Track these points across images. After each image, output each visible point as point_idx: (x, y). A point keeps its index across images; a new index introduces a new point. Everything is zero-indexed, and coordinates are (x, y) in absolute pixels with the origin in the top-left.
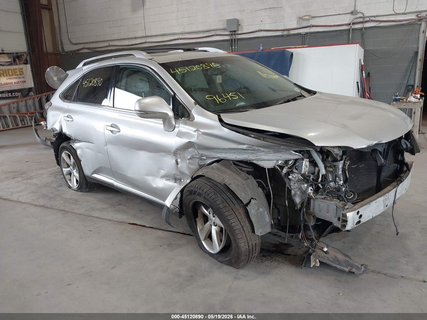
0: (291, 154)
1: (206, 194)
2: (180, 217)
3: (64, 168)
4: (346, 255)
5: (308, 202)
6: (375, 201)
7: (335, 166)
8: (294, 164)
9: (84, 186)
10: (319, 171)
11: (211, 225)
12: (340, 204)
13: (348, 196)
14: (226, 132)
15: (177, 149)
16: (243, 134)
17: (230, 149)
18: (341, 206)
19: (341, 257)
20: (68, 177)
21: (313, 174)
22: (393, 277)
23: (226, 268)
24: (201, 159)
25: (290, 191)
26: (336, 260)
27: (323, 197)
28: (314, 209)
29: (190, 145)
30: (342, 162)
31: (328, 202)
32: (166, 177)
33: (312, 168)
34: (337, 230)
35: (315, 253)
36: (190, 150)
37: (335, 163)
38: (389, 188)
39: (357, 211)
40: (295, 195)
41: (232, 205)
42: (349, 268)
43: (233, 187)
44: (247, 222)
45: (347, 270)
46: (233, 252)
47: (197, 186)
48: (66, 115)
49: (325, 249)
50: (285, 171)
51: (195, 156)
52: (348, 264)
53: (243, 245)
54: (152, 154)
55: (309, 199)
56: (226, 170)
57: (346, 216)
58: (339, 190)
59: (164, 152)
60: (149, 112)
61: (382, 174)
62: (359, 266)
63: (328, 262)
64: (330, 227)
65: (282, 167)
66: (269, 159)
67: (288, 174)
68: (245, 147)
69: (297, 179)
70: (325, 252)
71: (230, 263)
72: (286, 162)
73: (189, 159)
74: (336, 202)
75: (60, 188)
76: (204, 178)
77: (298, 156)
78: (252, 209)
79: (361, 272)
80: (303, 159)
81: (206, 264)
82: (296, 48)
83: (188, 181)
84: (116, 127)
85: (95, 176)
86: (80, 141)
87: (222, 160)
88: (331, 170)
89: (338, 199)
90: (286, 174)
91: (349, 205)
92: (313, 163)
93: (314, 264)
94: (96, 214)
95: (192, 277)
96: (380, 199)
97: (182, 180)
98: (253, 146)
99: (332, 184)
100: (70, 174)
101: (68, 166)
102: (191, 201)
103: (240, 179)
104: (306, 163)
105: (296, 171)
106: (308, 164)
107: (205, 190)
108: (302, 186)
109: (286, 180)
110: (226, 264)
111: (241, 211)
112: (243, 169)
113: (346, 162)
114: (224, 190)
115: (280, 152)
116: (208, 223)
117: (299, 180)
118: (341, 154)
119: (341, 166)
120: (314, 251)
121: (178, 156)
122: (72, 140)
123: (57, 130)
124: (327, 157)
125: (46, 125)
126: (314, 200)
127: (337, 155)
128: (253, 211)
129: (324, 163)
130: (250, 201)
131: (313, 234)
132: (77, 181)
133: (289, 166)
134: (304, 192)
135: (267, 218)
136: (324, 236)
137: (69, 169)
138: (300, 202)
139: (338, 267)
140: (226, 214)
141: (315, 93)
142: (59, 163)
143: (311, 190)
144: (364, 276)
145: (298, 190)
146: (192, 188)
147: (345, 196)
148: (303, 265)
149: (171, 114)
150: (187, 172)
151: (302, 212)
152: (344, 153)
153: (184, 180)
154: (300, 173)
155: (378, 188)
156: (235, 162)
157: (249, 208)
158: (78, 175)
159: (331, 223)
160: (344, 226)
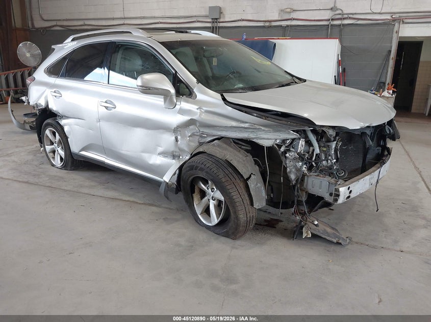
0: (289, 133)
1: (208, 169)
2: (176, 193)
3: (48, 145)
4: (333, 229)
5: (302, 179)
6: (363, 179)
7: (328, 146)
8: (291, 143)
9: (70, 163)
10: (314, 150)
11: (209, 200)
12: (333, 181)
13: (339, 174)
14: (229, 110)
15: (178, 126)
16: (246, 112)
17: (231, 127)
18: (334, 182)
19: (329, 230)
20: (51, 155)
21: (308, 153)
22: (374, 247)
23: (223, 239)
24: (201, 137)
25: (285, 168)
26: (325, 232)
27: (316, 174)
28: (307, 185)
29: (192, 122)
30: (335, 142)
31: (321, 178)
32: (164, 154)
33: (308, 148)
34: (328, 205)
35: (307, 226)
36: (191, 127)
37: (329, 144)
38: (373, 168)
39: (348, 187)
40: (290, 172)
41: (233, 179)
42: (337, 239)
43: (235, 163)
44: (246, 196)
45: (335, 241)
46: (231, 224)
47: (198, 162)
48: (53, 90)
49: (316, 223)
50: (282, 149)
51: (196, 133)
52: (336, 237)
53: (242, 217)
54: (150, 131)
55: (304, 175)
56: (228, 147)
57: (339, 191)
58: (331, 168)
59: (164, 129)
60: (153, 88)
61: (368, 156)
62: (345, 238)
63: (319, 234)
64: (321, 202)
65: (280, 146)
66: (267, 138)
67: (285, 152)
68: (246, 125)
69: (293, 157)
70: (315, 225)
71: (227, 235)
72: (284, 141)
73: (189, 136)
74: (328, 178)
75: (42, 166)
76: (205, 154)
77: (295, 135)
78: (251, 184)
79: (347, 243)
80: (300, 139)
81: (203, 236)
82: (278, 39)
83: (188, 158)
84: (111, 103)
85: (83, 153)
86: (67, 117)
87: (223, 137)
88: (325, 149)
89: (330, 176)
90: (282, 152)
91: (340, 181)
92: (309, 143)
93: (305, 235)
94: (86, 191)
95: (192, 246)
96: (367, 177)
97: (181, 157)
98: (254, 124)
99: (324, 163)
100: (54, 152)
101: (52, 144)
102: (190, 177)
103: (241, 156)
104: (302, 142)
105: (293, 150)
106: (304, 143)
107: (207, 165)
108: (297, 164)
109: (283, 158)
110: (223, 236)
111: (242, 185)
112: (243, 147)
113: (338, 143)
114: (225, 165)
115: (280, 131)
116: (206, 198)
117: (295, 159)
118: (335, 135)
119: (334, 146)
120: (306, 224)
121: (179, 133)
122: (59, 116)
123: (42, 106)
124: (322, 138)
125: (28, 100)
126: (308, 176)
127: (331, 135)
128: (252, 186)
129: (319, 144)
130: (250, 176)
131: (305, 208)
132: (61, 159)
133: (287, 145)
134: (299, 170)
135: (264, 194)
136: (315, 211)
137: (53, 147)
138: (295, 179)
139: (328, 238)
140: (228, 187)
141: (305, 81)
142: (41, 141)
143: (305, 168)
144: (349, 247)
145: (293, 167)
146: (194, 164)
147: (336, 174)
148: (295, 237)
149: (173, 91)
150: (186, 149)
151: (296, 188)
152: (337, 134)
153: (183, 157)
154: (297, 152)
155: (363, 169)
156: (235, 140)
157: (249, 182)
158: (63, 153)
159: (322, 198)
160: (336, 200)
